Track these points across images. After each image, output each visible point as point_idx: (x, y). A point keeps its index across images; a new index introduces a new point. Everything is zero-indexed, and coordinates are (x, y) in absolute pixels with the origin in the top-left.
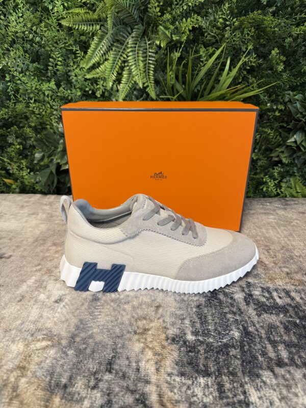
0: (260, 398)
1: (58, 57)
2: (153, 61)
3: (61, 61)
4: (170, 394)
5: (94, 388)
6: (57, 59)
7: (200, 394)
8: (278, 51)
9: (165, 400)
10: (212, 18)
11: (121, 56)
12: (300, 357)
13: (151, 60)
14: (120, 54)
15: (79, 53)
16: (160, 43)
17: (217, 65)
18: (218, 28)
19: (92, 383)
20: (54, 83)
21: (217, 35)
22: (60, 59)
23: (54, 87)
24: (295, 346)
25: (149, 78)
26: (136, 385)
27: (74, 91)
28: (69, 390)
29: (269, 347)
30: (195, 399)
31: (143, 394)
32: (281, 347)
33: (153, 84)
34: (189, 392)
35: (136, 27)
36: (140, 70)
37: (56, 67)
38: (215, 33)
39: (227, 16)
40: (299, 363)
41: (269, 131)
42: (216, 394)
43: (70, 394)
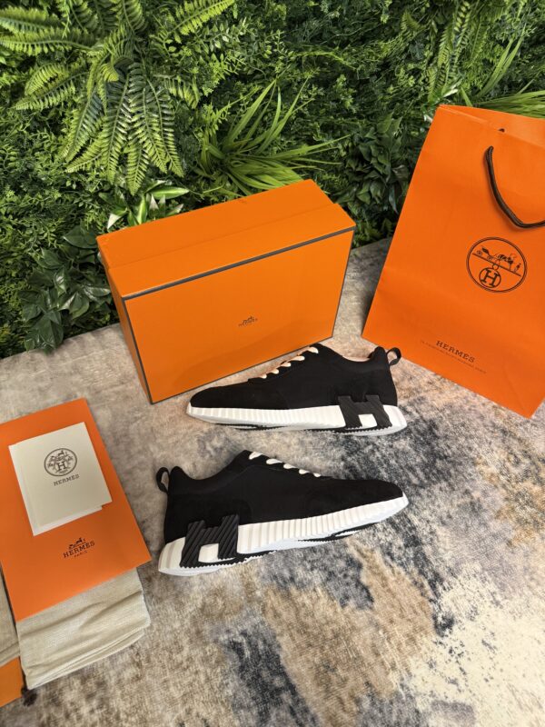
0: (420, 520)
1: (9, 152)
2: (171, 121)
3: (14, 156)
4: (365, 547)
5: (312, 569)
6: (8, 154)
7: (383, 537)
8: (345, 79)
9: (365, 553)
10: (256, 48)
11: (118, 124)
12: (433, 474)
13: (167, 121)
14: (116, 121)
15: (47, 138)
16: (177, 92)
17: (264, 106)
18: (266, 61)
19: (309, 566)
20: (12, 193)
21: (264, 70)
22: (12, 153)
23: (15, 199)
24: (427, 465)
25: (168, 148)
26: (339, 552)
27: (47, 192)
28: (297, 580)
29: (411, 476)
30: (382, 542)
31: (348, 555)
32: (418, 471)
33: (176, 157)
34: (376, 539)
35: (130, 67)
36: (158, 146)
37: (6, 165)
38: (260, 68)
39: (280, 49)
40: (434, 479)
41: (334, 177)
42: (393, 531)
43: (299, 582)
